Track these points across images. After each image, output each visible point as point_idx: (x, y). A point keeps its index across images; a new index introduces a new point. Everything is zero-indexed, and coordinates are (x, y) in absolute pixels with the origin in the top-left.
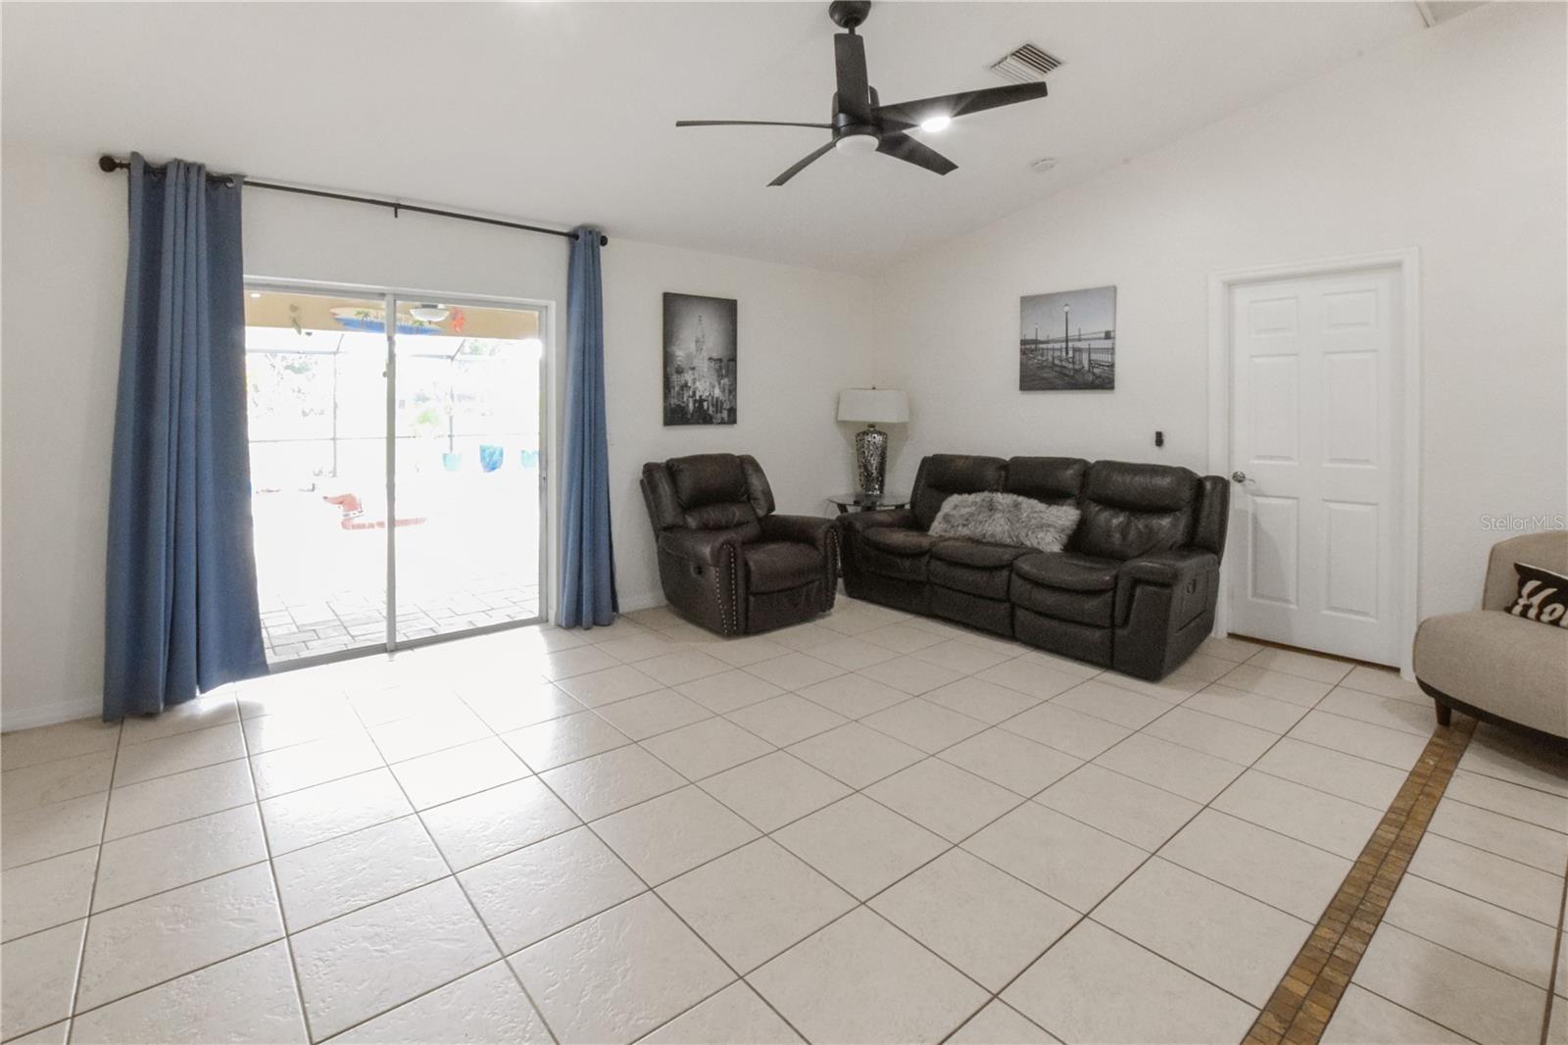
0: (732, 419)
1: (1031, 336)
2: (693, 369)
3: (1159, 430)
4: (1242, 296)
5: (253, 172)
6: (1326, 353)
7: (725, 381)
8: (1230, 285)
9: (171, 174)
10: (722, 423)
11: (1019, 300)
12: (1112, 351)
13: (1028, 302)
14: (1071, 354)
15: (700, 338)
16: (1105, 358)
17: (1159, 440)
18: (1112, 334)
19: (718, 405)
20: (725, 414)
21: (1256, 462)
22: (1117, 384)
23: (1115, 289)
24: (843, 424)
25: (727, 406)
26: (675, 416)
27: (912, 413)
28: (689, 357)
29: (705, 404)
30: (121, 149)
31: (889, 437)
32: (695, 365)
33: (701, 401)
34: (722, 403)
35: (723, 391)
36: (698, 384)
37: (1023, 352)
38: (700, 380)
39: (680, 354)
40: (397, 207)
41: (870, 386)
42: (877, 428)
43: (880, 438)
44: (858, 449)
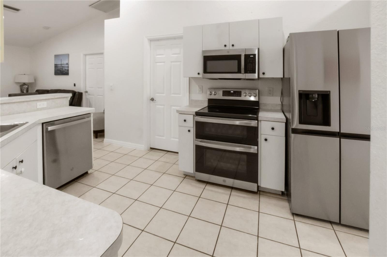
1: (56, 64)
3: (74, 83)
4: (88, 57)
6: (98, 68)
8: (86, 55)
11: (54, 56)
12: (68, 67)
13: (56, 56)
14: (62, 67)
16: (67, 68)
17: (75, 85)
18: (68, 64)
21: (89, 89)
22: (69, 74)
23: (68, 55)
27: (35, 80)
31: (29, 86)
37: (55, 67)
41: (23, 74)
42: (26, 84)
43: (27, 86)
44: (21, 89)
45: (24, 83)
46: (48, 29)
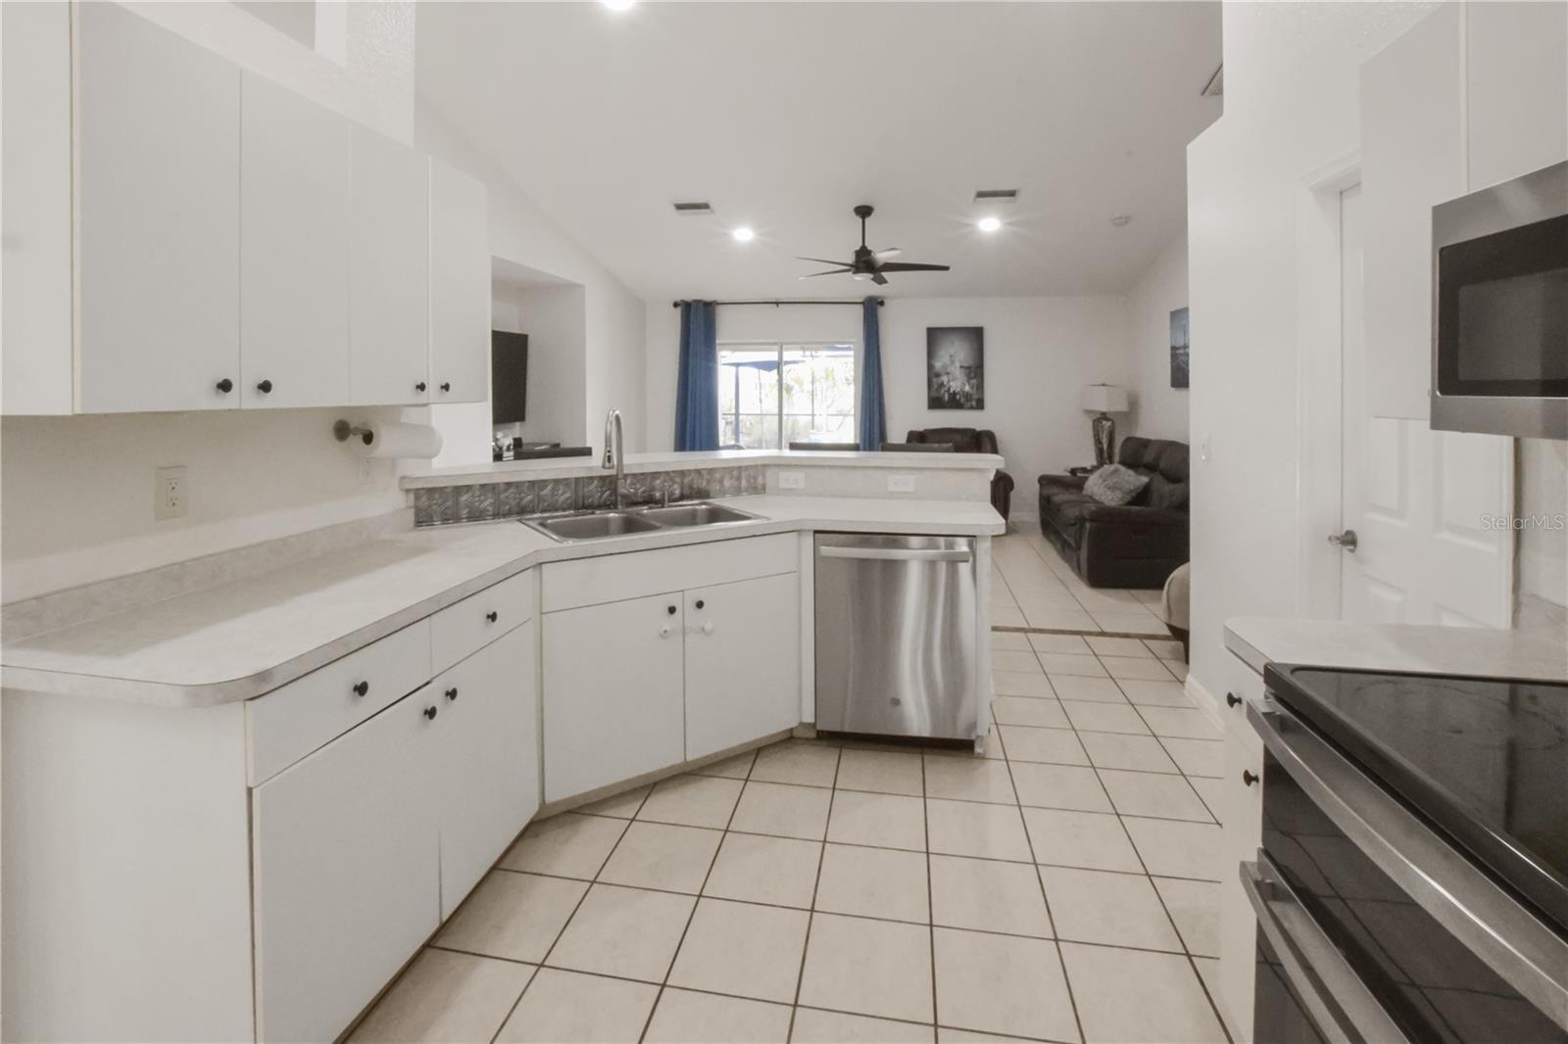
0: (980, 405)
2: (948, 374)
5: (719, 299)
7: (974, 381)
9: (693, 306)
10: (972, 408)
11: (1170, 314)
15: (954, 356)
19: (968, 397)
20: (974, 403)
24: (1089, 412)
25: (975, 397)
26: (935, 403)
27: (1133, 405)
28: (945, 367)
29: (958, 397)
30: (678, 299)
32: (949, 370)
33: (955, 394)
34: (971, 396)
35: (972, 387)
36: (951, 383)
37: (1173, 356)
38: (953, 380)
39: (938, 365)
40: (777, 303)
41: (1100, 383)
42: (1108, 416)
43: (1109, 423)
44: (1095, 436)
45: (1104, 414)
46: (1126, 223)
